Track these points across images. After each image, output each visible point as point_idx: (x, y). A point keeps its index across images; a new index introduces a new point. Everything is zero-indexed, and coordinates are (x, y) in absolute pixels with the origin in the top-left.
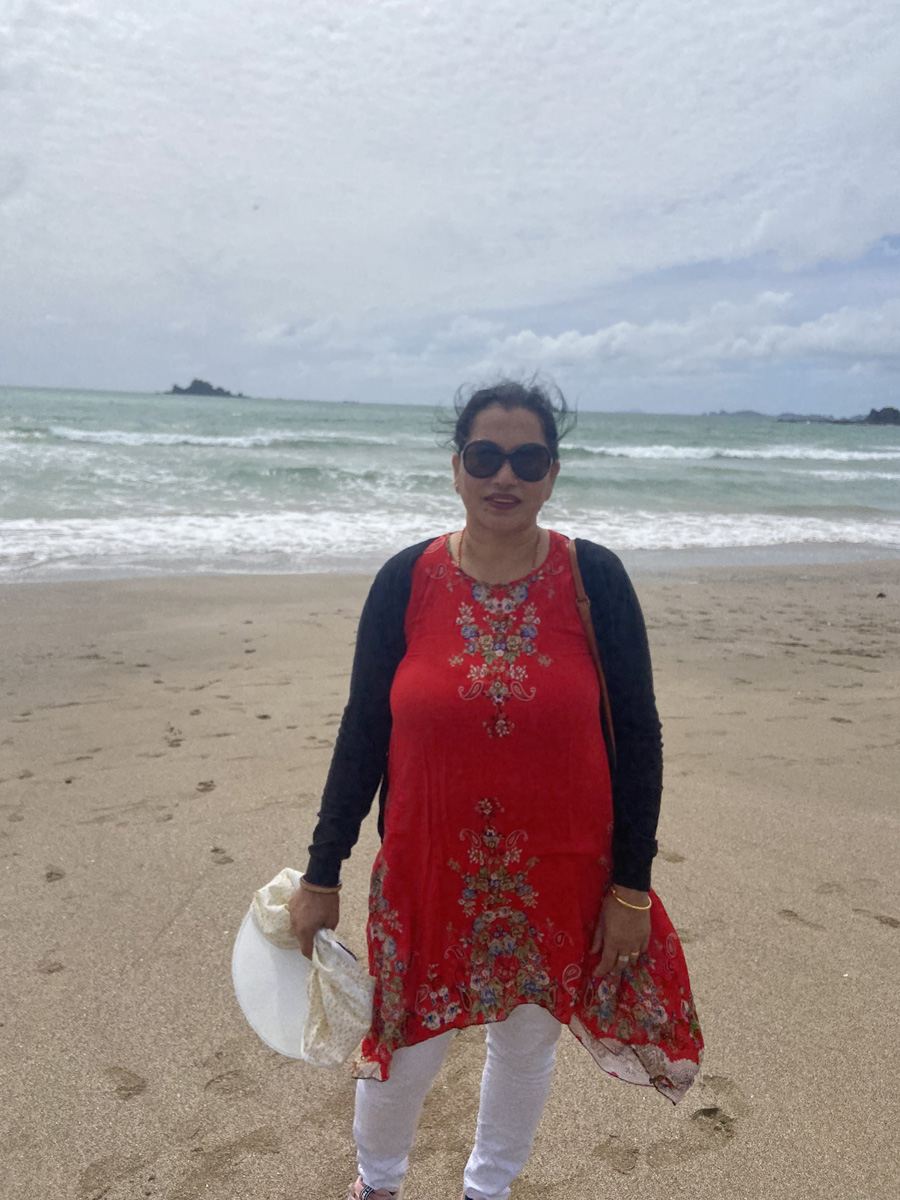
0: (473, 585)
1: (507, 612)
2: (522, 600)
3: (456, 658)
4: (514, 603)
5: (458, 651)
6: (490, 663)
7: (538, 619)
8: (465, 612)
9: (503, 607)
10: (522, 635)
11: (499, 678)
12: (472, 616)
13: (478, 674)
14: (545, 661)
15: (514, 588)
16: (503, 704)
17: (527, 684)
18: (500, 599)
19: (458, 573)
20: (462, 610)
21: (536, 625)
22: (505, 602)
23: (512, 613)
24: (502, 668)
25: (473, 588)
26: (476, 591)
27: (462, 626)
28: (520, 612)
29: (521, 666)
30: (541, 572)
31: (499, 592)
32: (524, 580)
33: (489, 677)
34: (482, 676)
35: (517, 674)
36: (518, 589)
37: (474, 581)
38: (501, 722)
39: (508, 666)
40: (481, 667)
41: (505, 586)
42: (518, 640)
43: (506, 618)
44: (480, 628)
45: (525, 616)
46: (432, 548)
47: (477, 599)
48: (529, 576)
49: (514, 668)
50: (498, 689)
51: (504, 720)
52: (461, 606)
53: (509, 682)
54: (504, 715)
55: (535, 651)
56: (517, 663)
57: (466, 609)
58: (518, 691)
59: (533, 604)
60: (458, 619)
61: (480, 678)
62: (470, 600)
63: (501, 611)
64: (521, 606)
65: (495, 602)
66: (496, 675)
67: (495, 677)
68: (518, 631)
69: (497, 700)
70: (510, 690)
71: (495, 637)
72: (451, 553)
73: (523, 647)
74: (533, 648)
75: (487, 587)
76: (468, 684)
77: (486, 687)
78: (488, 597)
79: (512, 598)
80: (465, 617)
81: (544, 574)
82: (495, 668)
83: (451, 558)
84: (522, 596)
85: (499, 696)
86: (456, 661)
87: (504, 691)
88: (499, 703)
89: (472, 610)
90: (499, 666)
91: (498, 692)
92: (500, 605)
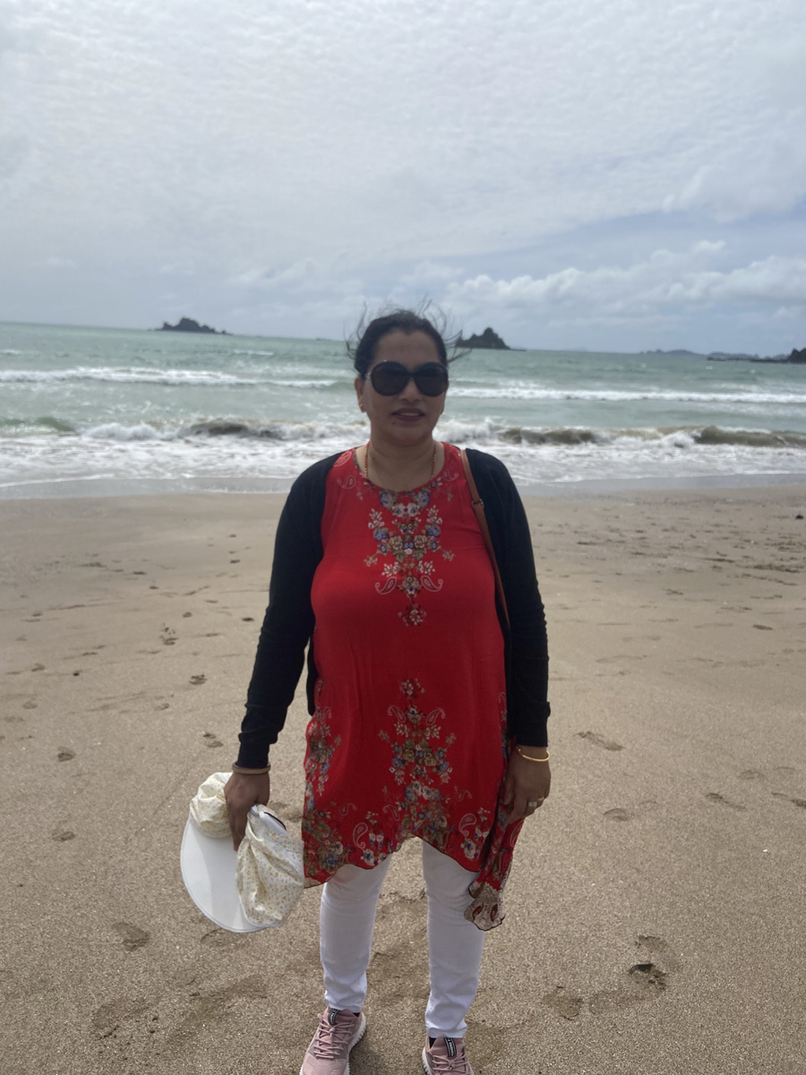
0: (380, 493)
1: (412, 515)
2: (425, 504)
3: (371, 559)
4: (418, 507)
5: (372, 552)
6: (401, 561)
7: (440, 519)
8: (376, 518)
9: (409, 511)
10: (427, 534)
11: (410, 573)
12: (382, 521)
13: (391, 571)
14: (448, 556)
15: (417, 494)
16: (416, 596)
17: (434, 577)
18: (406, 504)
19: (366, 483)
20: (372, 516)
21: (439, 525)
22: (410, 507)
23: (417, 516)
24: (412, 565)
25: (381, 496)
26: (384, 499)
27: (373, 530)
28: (424, 514)
29: (429, 562)
30: (439, 479)
31: (404, 498)
32: (426, 486)
33: (401, 573)
34: (395, 573)
35: (425, 569)
36: (420, 495)
37: (382, 489)
38: (414, 612)
39: (417, 563)
40: (394, 565)
41: (409, 492)
42: (424, 538)
43: (412, 520)
44: (390, 530)
45: (429, 518)
46: (341, 462)
47: (386, 505)
48: (430, 483)
49: (423, 564)
50: (410, 583)
51: (418, 609)
52: (372, 513)
53: (419, 576)
54: (416, 605)
55: (439, 547)
56: (425, 559)
57: (376, 515)
58: (428, 583)
59: (434, 507)
60: (370, 524)
61: (393, 575)
62: (379, 507)
63: (408, 515)
64: (425, 509)
65: (401, 507)
66: (408, 570)
67: (407, 573)
68: (424, 531)
69: (410, 593)
70: (420, 583)
71: (403, 538)
72: (358, 466)
73: (429, 544)
74: (437, 545)
75: (393, 494)
76: (384, 581)
77: (400, 582)
78: (395, 504)
79: (416, 503)
80: (376, 522)
81: (442, 481)
82: (406, 565)
83: (359, 470)
84: (424, 501)
85: (411, 589)
86: (371, 561)
87: (415, 584)
88: (411, 595)
89: (381, 516)
90: (409, 562)
91: (410, 587)
92: (406, 510)
